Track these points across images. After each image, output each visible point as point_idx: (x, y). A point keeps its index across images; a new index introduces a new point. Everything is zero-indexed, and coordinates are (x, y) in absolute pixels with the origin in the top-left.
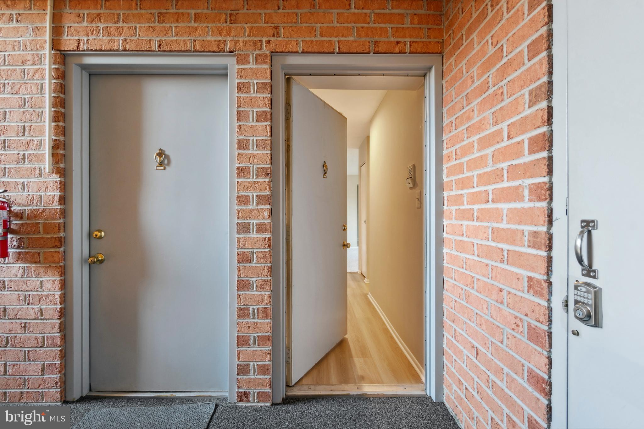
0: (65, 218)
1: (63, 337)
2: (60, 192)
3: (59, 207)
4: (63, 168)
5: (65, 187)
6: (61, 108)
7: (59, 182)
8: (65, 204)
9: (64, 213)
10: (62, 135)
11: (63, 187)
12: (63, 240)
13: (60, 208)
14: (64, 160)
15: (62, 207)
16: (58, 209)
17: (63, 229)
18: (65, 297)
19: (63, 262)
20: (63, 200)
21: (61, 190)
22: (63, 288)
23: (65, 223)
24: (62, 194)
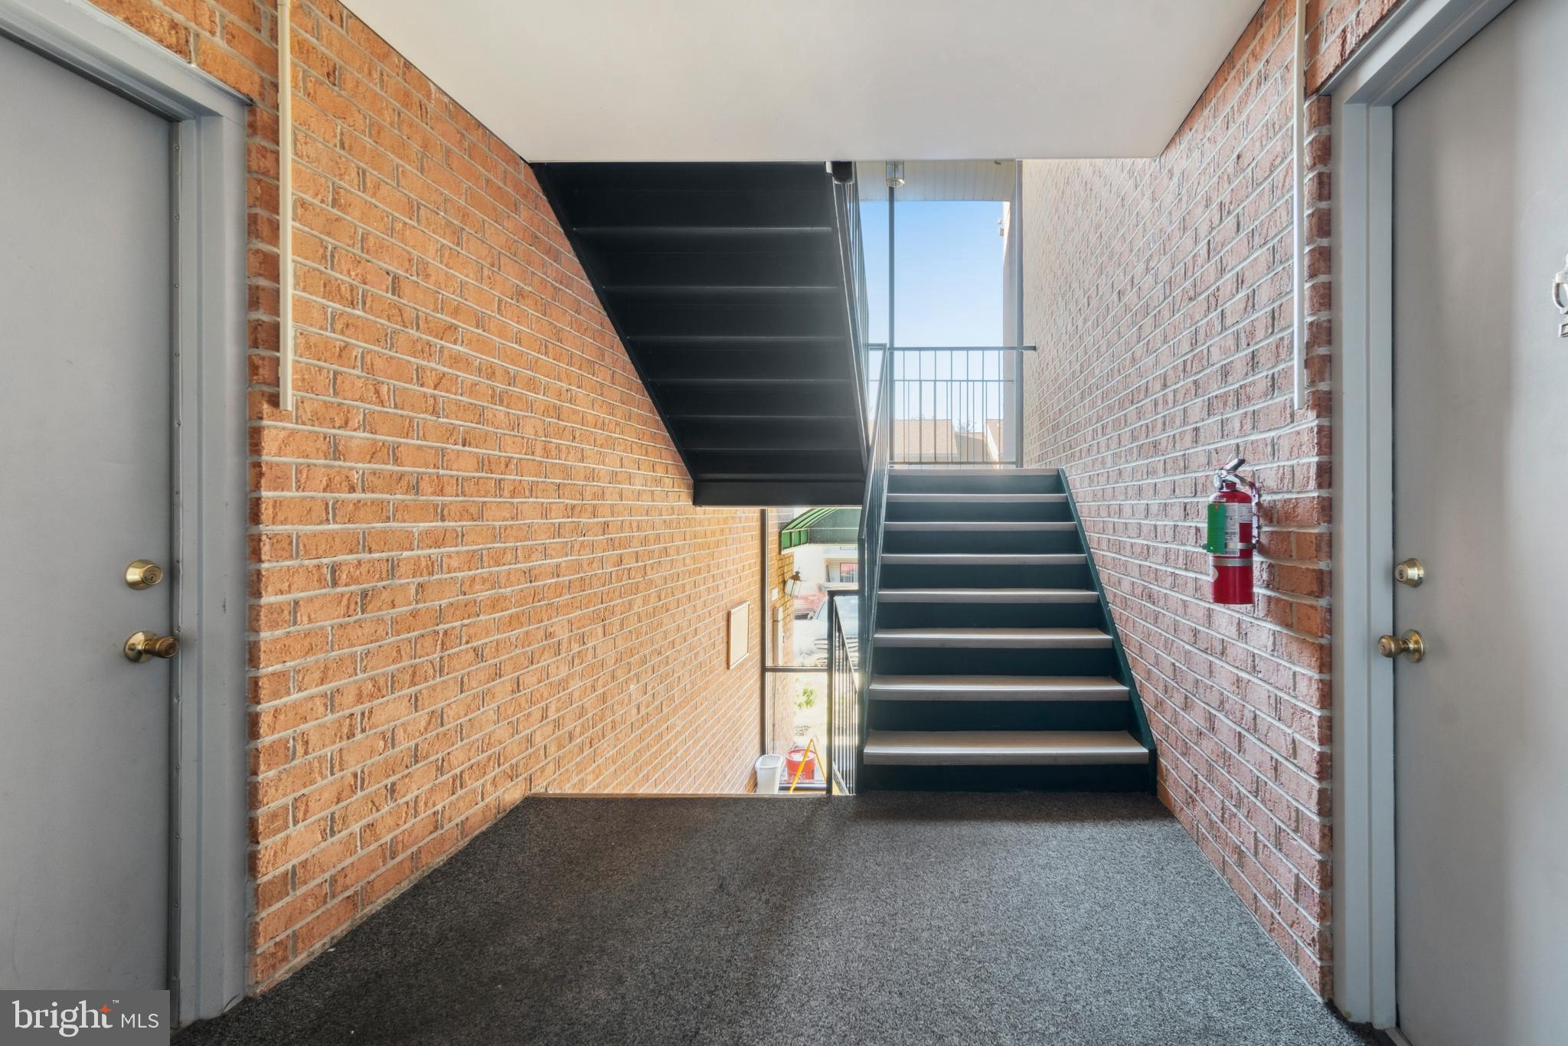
0: (1330, 522)
1: (1326, 831)
2: (1317, 455)
3: (1316, 494)
4: (1325, 392)
5: (1328, 440)
6: (1319, 240)
7: (1316, 430)
8: (1330, 485)
9: (1328, 509)
10: (1323, 308)
11: (1325, 441)
12: (1326, 580)
13: (1318, 497)
14: (1328, 370)
15: (1324, 493)
16: (1314, 498)
17: (1327, 549)
18: (1330, 728)
19: (1326, 635)
20: (1327, 474)
21: (1320, 449)
22: (1326, 704)
23: (1331, 534)
24: (1325, 458)
